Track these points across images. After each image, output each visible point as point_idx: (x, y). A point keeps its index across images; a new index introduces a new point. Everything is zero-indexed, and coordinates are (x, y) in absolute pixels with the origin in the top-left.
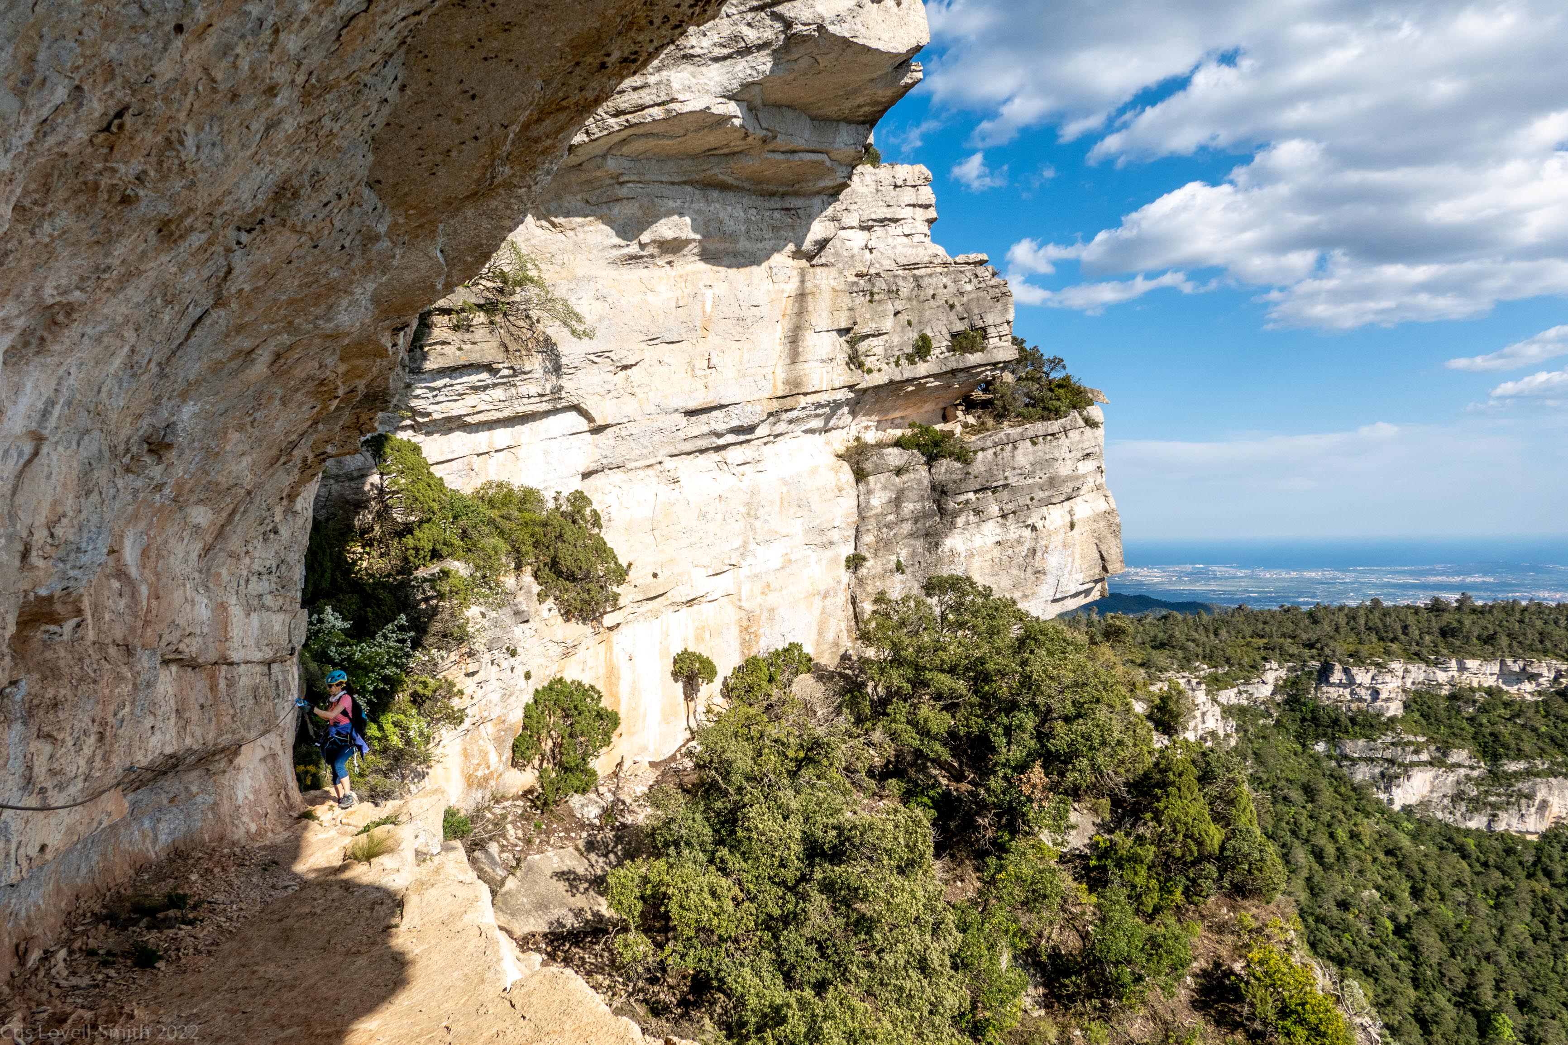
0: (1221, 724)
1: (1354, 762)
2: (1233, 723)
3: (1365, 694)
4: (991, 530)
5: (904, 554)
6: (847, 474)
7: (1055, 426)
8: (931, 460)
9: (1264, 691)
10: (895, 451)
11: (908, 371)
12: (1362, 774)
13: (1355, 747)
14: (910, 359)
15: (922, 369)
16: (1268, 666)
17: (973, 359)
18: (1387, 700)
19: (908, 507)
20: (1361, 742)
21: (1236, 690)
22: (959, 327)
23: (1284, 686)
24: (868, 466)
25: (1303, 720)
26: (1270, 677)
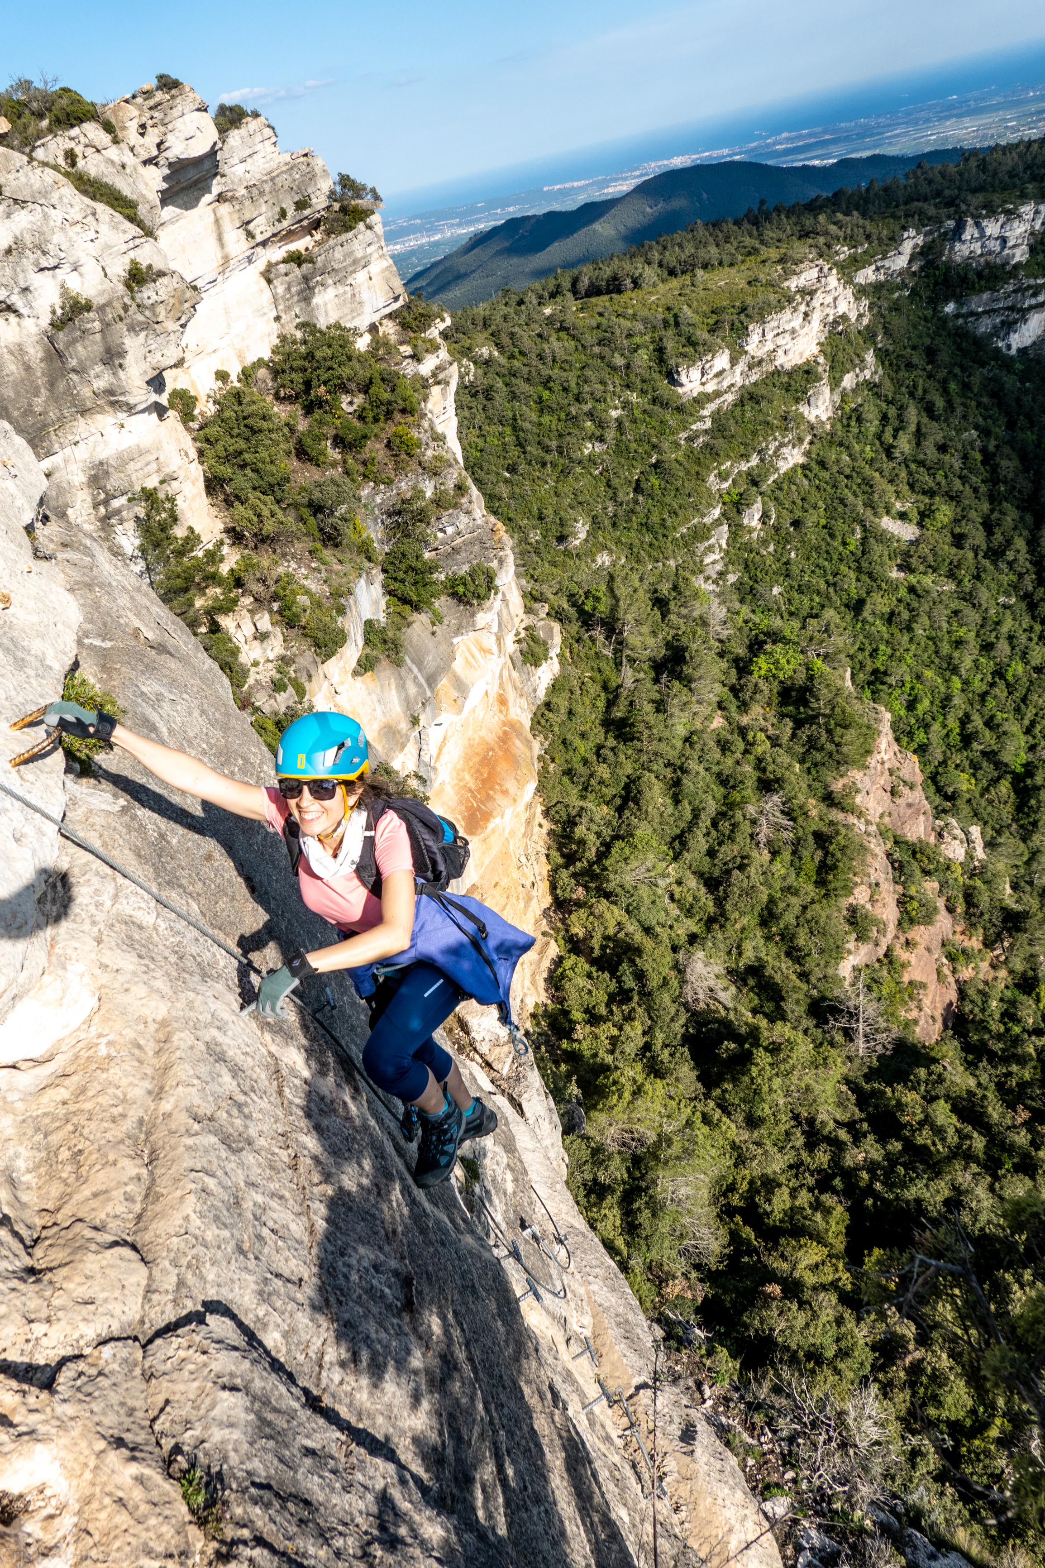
0: (853, 306)
1: (978, 315)
2: (865, 302)
3: (995, 246)
4: (331, 292)
5: (297, 310)
6: (264, 283)
7: (350, 235)
8: (299, 265)
9: (900, 262)
10: (282, 266)
11: (279, 227)
12: (985, 326)
13: (979, 302)
14: (279, 221)
15: (285, 224)
16: (906, 235)
17: (307, 212)
18: (1014, 246)
19: (294, 290)
20: (986, 296)
21: (873, 267)
22: (296, 199)
23: (921, 253)
24: (272, 276)
25: (936, 284)
26: (907, 247)
